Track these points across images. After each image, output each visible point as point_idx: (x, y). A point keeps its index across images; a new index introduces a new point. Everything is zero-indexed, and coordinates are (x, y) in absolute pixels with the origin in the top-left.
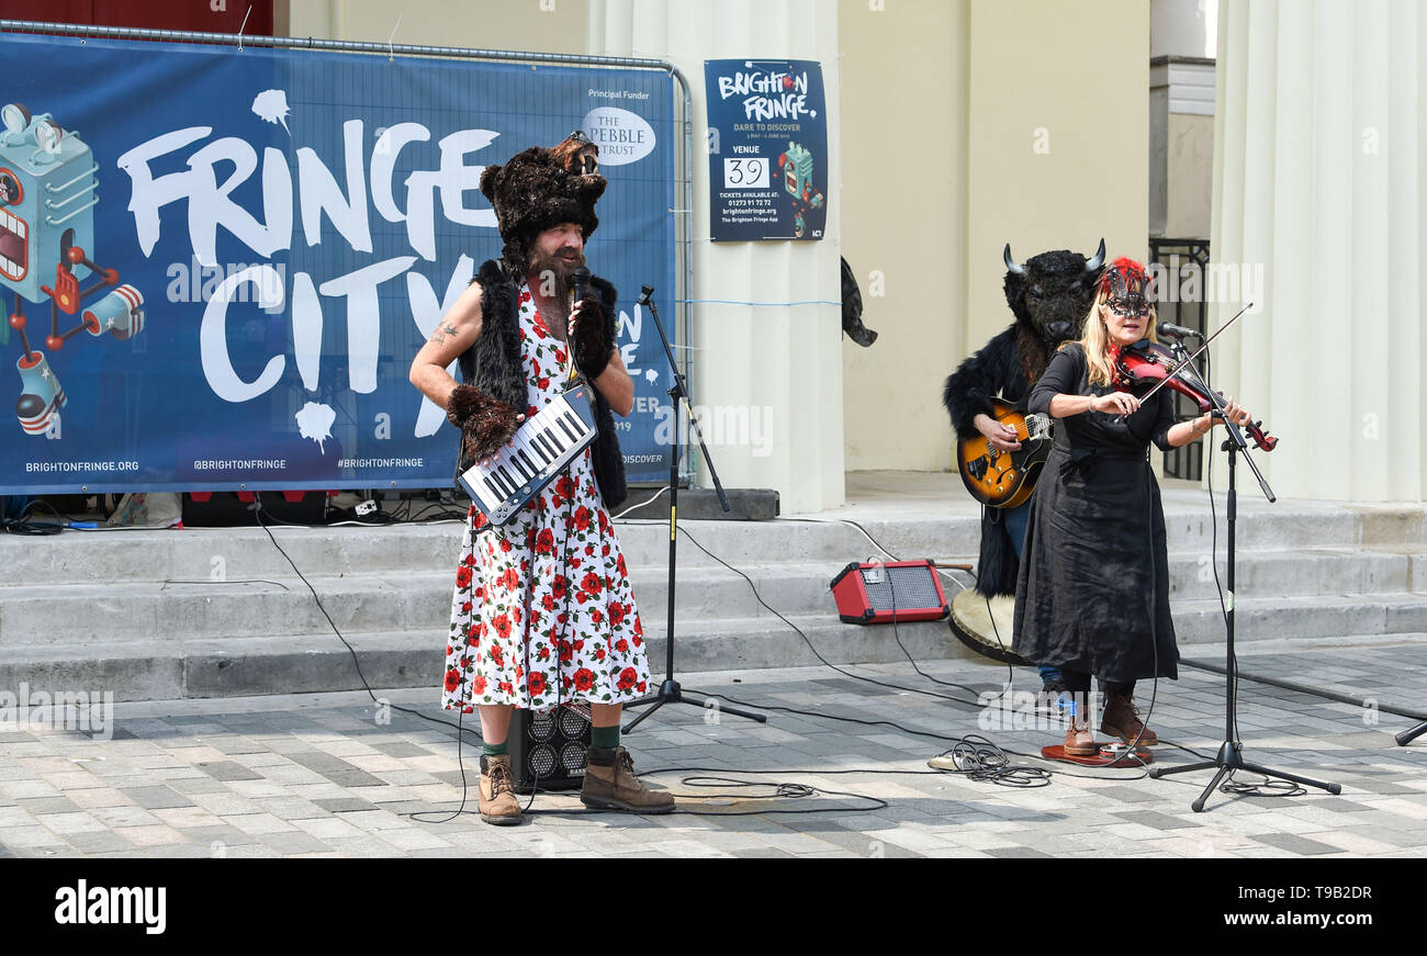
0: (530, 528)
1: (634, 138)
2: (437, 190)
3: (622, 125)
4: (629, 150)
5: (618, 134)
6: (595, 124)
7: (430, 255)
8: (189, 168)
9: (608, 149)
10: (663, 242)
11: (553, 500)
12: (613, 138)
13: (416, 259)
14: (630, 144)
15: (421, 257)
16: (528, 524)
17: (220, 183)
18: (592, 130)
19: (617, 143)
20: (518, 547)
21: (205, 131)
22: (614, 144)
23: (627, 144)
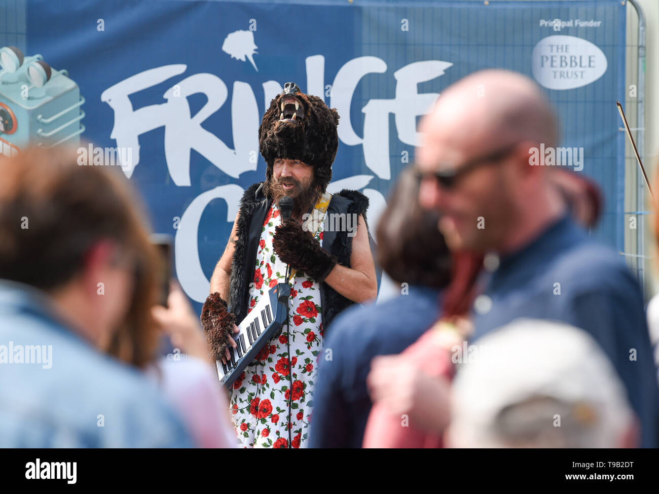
0: (253, 398)
1: (585, 62)
2: (392, 117)
3: (572, 52)
4: (579, 74)
5: (568, 61)
6: (547, 52)
7: (385, 174)
8: (166, 101)
9: (558, 75)
10: (613, 159)
11: (274, 376)
12: (564, 64)
13: (371, 177)
14: (582, 69)
15: (376, 176)
16: (252, 394)
17: (193, 113)
18: (542, 57)
19: (568, 69)
20: (242, 411)
21: (180, 69)
22: (565, 70)
23: (578, 69)
